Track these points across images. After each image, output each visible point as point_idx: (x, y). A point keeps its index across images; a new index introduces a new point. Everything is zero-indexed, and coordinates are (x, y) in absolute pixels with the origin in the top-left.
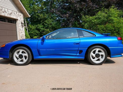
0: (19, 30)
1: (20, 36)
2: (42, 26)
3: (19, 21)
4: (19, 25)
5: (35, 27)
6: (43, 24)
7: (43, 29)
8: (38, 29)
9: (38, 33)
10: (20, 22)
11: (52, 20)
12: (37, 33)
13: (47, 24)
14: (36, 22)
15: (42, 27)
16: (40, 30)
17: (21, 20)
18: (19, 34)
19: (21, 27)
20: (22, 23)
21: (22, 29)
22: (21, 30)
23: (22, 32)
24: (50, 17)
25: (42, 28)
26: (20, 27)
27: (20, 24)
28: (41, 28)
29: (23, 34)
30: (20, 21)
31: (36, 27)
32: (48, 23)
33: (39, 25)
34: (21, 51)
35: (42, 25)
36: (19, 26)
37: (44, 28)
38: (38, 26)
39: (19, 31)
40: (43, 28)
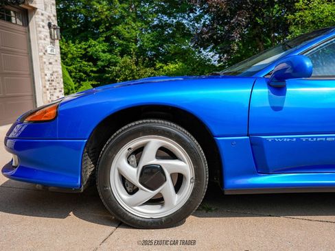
0: (41, 54)
1: (47, 78)
2: (104, 46)
3: (42, 17)
4: (40, 32)
5: (81, 48)
6: (108, 39)
7: (108, 56)
8: (91, 55)
9: (92, 71)
10: (43, 21)
11: (139, 24)
12: (85, 72)
13: (123, 39)
14: (80, 30)
15: (105, 48)
16: (98, 59)
17: (47, 14)
18: (42, 69)
19: (49, 40)
20: (49, 25)
21: (52, 51)
22: (49, 52)
23: (50, 63)
24: (133, 15)
25: (104, 52)
26: (43, 41)
27: (43, 27)
28: (101, 54)
29: (55, 70)
30: (42, 14)
31: (85, 49)
32: (127, 35)
33: (93, 42)
34: (154, 143)
35: (105, 41)
36: (42, 36)
37: (110, 51)
38: (90, 46)
39: (41, 57)
40: (107, 53)
